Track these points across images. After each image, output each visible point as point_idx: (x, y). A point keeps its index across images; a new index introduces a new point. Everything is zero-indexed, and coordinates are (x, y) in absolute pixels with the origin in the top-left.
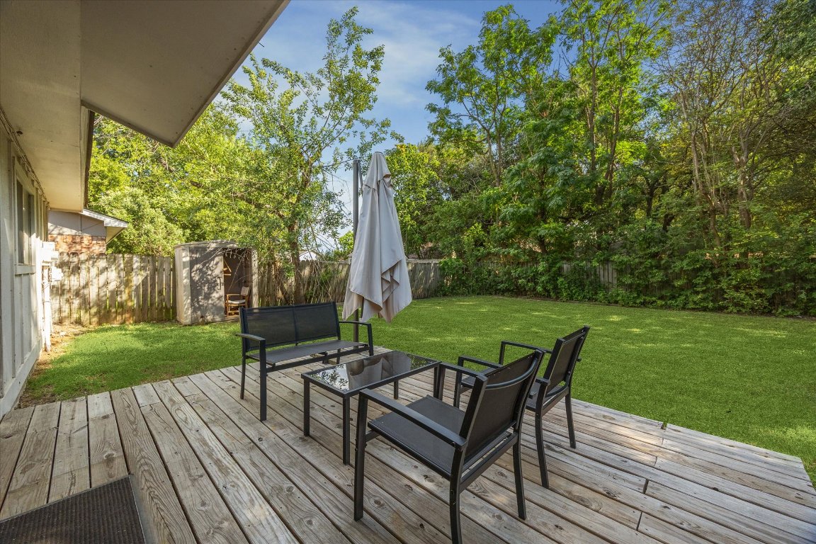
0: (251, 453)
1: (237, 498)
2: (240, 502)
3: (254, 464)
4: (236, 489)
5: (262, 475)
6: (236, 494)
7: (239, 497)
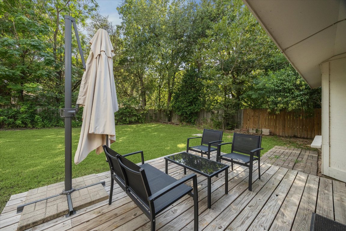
0: (235, 227)
1: (266, 222)
2: (267, 220)
3: (243, 223)
4: (262, 224)
5: (248, 218)
6: (265, 223)
7: (265, 221)
